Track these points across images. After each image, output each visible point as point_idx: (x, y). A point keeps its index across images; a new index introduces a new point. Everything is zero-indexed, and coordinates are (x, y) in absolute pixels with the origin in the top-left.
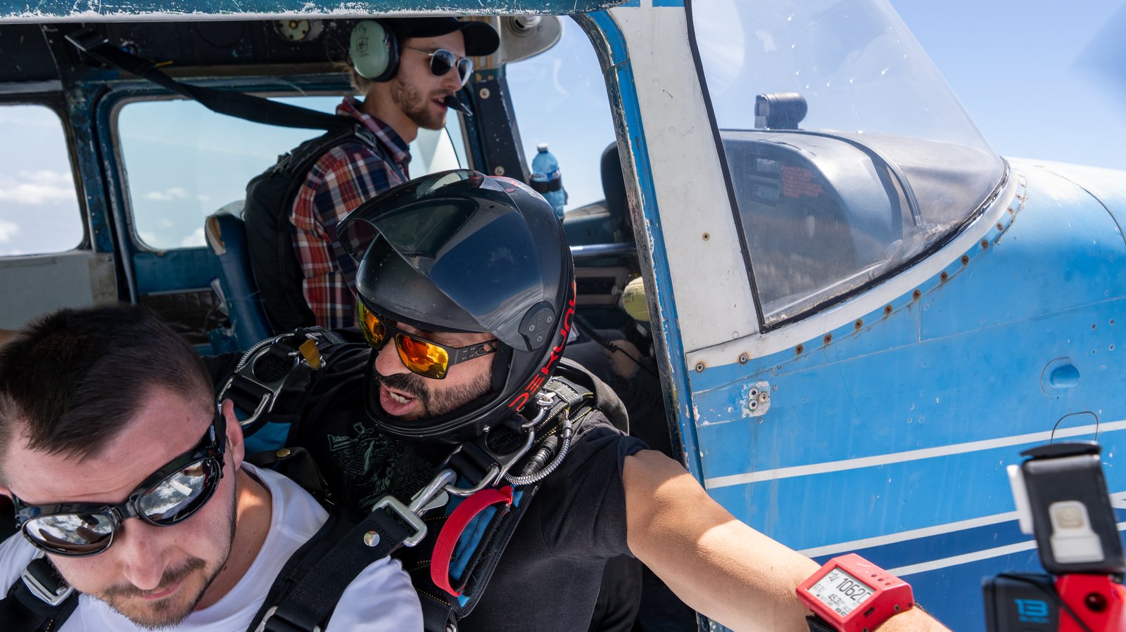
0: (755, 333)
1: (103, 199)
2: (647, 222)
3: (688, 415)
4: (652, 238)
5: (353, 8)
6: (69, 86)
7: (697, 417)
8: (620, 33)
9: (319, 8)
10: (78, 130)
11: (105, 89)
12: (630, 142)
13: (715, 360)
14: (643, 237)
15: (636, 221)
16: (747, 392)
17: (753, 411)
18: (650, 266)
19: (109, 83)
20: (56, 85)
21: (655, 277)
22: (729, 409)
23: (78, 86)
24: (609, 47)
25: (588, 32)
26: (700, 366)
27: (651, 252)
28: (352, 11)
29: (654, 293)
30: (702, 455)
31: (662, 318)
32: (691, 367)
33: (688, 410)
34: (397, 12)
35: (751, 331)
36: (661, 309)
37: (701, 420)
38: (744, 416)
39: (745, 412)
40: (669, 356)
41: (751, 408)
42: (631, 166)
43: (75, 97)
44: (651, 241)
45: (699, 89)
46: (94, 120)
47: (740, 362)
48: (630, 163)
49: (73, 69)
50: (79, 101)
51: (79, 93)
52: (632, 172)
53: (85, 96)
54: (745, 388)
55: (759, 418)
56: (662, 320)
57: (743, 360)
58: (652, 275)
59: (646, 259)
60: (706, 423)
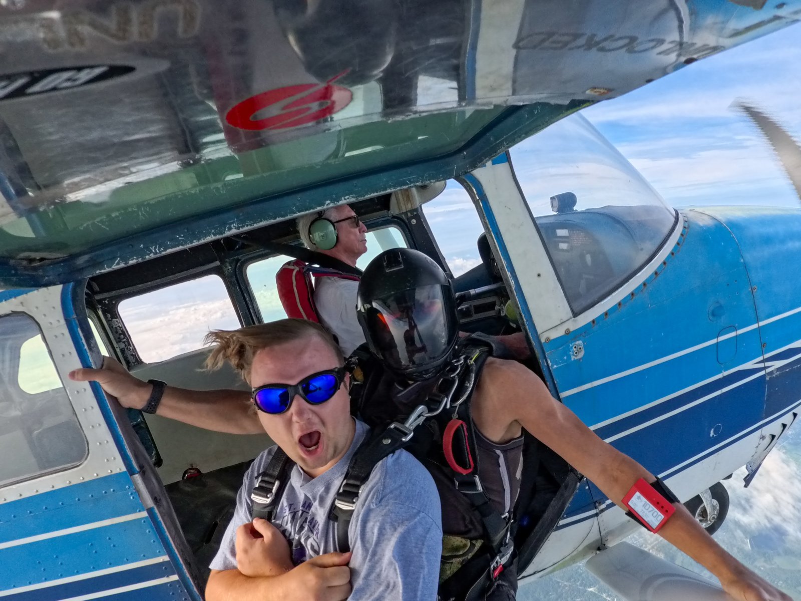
0: (571, 318)
1: (247, 311)
2: (509, 274)
3: (546, 364)
4: (513, 281)
5: (348, 199)
6: (223, 262)
7: (550, 364)
8: (479, 183)
9: (332, 202)
10: (231, 282)
11: (238, 260)
12: (493, 235)
13: (554, 335)
14: (508, 281)
15: (503, 274)
16: (572, 347)
17: (576, 356)
18: (514, 295)
19: (240, 257)
20: (218, 263)
21: (517, 300)
22: (565, 358)
23: (227, 262)
24: (474, 190)
25: (462, 184)
26: (548, 339)
27: (514, 288)
28: (348, 200)
29: (519, 308)
30: (556, 382)
31: (524, 319)
32: (543, 341)
33: (545, 362)
34: (369, 196)
35: (569, 317)
36: (523, 315)
37: (552, 366)
38: (572, 359)
39: (573, 358)
40: (531, 337)
41: (575, 355)
42: (496, 247)
43: (226, 267)
44: (512, 283)
45: (522, 202)
46: (236, 276)
47: (566, 333)
48: (495, 246)
49: (223, 254)
50: (229, 268)
51: (228, 265)
52: (497, 250)
53: (231, 266)
54: (571, 345)
55: (580, 359)
56: (525, 320)
57: (568, 332)
58: (516, 300)
59: (512, 292)
60: (555, 366)
